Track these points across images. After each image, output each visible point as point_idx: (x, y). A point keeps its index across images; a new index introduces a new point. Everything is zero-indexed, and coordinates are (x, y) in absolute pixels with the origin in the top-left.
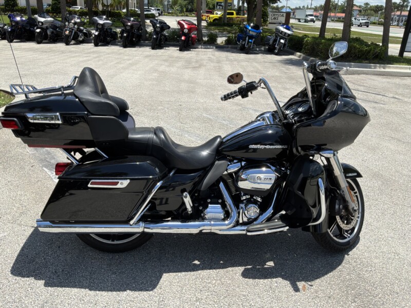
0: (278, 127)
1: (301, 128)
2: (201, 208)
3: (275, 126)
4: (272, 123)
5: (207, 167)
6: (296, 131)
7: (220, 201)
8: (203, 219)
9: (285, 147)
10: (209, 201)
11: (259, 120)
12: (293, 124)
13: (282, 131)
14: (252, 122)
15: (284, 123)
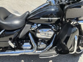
0: (57, 7)
1: (69, 9)
2: (21, 44)
3: (56, 6)
4: (54, 5)
5: (21, 28)
6: (66, 10)
7: (29, 41)
8: (22, 49)
9: (59, 18)
10: (24, 41)
11: (47, 3)
12: (64, 5)
13: (59, 9)
14: (44, 4)
15: (60, 4)
